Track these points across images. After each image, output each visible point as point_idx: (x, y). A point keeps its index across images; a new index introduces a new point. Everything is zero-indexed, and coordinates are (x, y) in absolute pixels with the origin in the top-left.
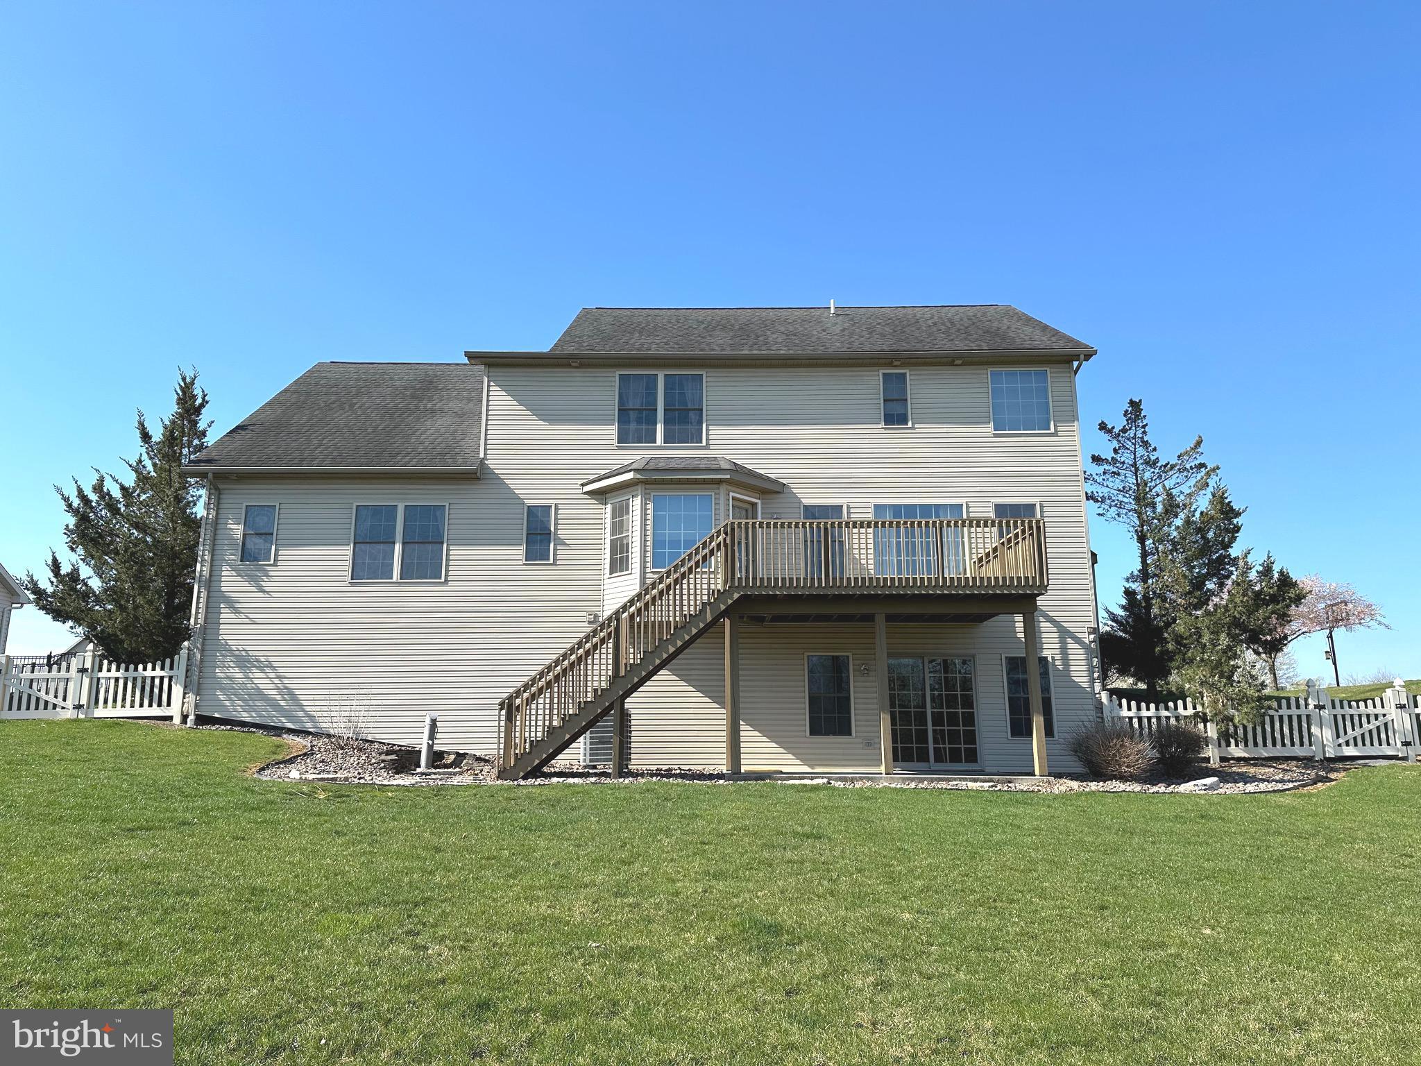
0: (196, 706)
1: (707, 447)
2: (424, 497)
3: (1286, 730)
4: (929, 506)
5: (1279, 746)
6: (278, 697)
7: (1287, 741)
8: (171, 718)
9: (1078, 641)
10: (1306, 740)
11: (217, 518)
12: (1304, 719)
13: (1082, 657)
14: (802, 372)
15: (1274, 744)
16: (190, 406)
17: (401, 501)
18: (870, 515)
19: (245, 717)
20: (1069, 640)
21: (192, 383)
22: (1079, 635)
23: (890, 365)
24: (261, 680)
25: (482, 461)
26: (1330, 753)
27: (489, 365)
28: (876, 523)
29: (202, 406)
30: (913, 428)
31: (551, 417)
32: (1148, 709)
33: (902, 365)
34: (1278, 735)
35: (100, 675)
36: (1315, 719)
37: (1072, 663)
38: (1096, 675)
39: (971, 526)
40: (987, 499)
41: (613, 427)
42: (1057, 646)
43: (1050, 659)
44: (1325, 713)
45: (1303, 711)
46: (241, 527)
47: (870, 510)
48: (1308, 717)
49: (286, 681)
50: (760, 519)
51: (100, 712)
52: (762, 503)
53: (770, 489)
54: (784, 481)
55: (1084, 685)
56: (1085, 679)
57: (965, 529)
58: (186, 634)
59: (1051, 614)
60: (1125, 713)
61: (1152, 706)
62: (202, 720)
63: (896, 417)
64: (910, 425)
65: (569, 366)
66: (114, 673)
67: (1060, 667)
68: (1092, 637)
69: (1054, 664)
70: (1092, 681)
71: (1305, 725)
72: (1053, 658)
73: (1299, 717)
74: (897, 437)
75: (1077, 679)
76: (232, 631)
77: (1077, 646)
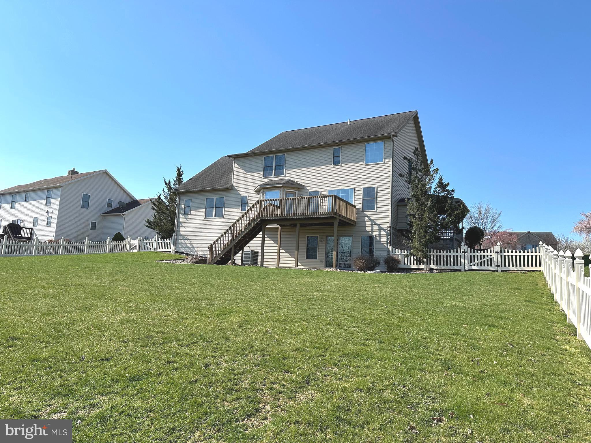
0: (175, 249)
1: (285, 176)
2: (219, 195)
3: (452, 260)
4: (348, 189)
5: (449, 266)
6: (190, 247)
7: (452, 264)
8: (170, 252)
9: (384, 230)
10: (459, 264)
11: (179, 203)
12: (459, 256)
13: (385, 235)
14: (311, 150)
15: (447, 265)
16: (180, 174)
17: (215, 197)
18: (327, 194)
19: (184, 252)
20: (382, 230)
21: (180, 168)
22: (385, 229)
23: (335, 146)
24: (188, 243)
25: (232, 185)
26: (467, 268)
27: (234, 158)
28: (329, 196)
29: (182, 174)
30: (341, 165)
31: (248, 171)
32: (404, 252)
33: (339, 145)
34: (449, 262)
35: (159, 241)
36: (463, 256)
37: (382, 237)
38: (389, 241)
39: (321, 197)
40: (360, 186)
41: (262, 172)
42: (378, 232)
43: (375, 236)
44: (466, 254)
45: (459, 254)
46: (184, 205)
47: (327, 192)
48: (460, 256)
49: (192, 243)
50: (297, 197)
51: (159, 250)
52: (298, 192)
53: (300, 187)
54: (304, 185)
55: (385, 244)
56: (386, 243)
57: (320, 198)
58: (174, 232)
59: (377, 222)
60: (397, 253)
61: (406, 251)
62: (176, 252)
63: (336, 162)
64: (340, 164)
65: (252, 156)
66: (161, 241)
67: (378, 239)
68: (389, 229)
69: (376, 238)
70: (387, 243)
71: (459, 258)
72: (376, 236)
73: (457, 256)
74: (338, 168)
75: (382, 243)
76: (182, 231)
77: (384, 232)
